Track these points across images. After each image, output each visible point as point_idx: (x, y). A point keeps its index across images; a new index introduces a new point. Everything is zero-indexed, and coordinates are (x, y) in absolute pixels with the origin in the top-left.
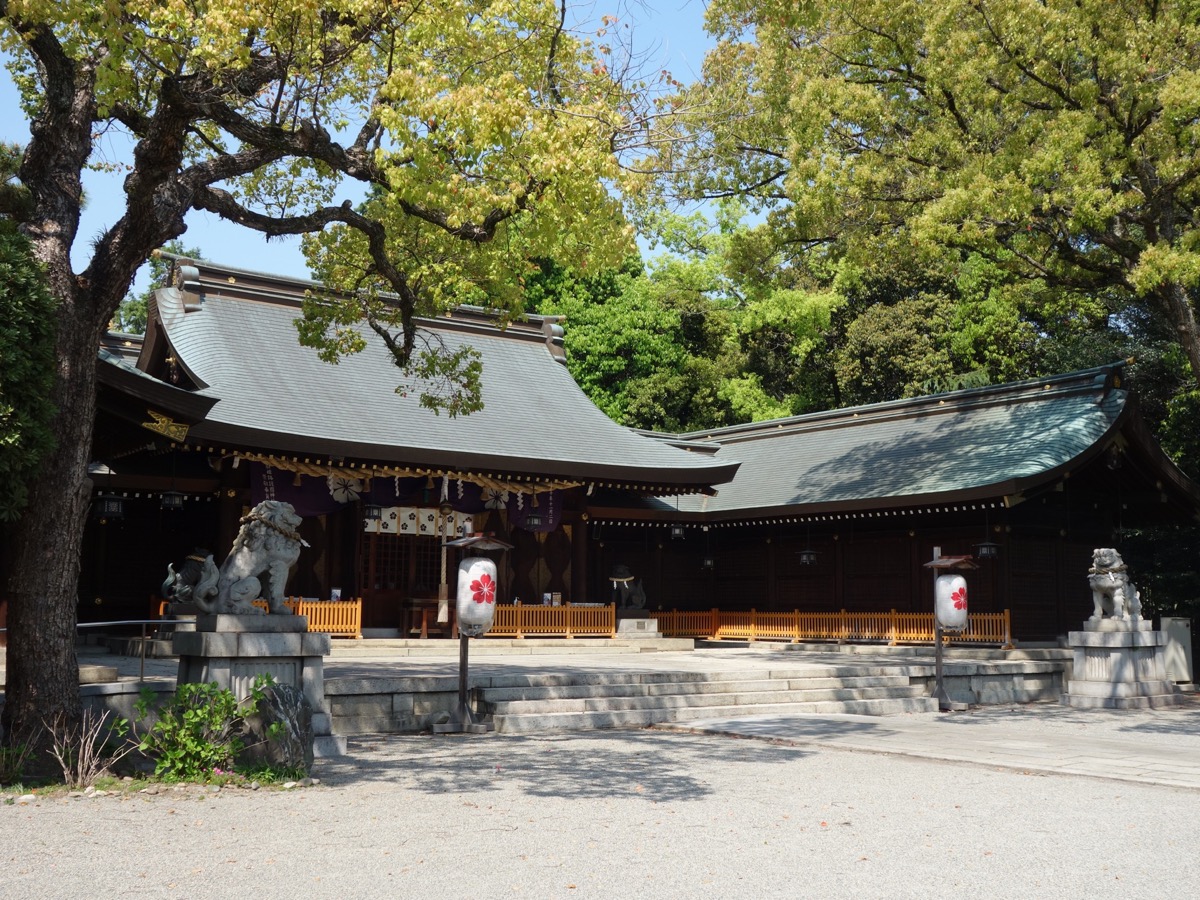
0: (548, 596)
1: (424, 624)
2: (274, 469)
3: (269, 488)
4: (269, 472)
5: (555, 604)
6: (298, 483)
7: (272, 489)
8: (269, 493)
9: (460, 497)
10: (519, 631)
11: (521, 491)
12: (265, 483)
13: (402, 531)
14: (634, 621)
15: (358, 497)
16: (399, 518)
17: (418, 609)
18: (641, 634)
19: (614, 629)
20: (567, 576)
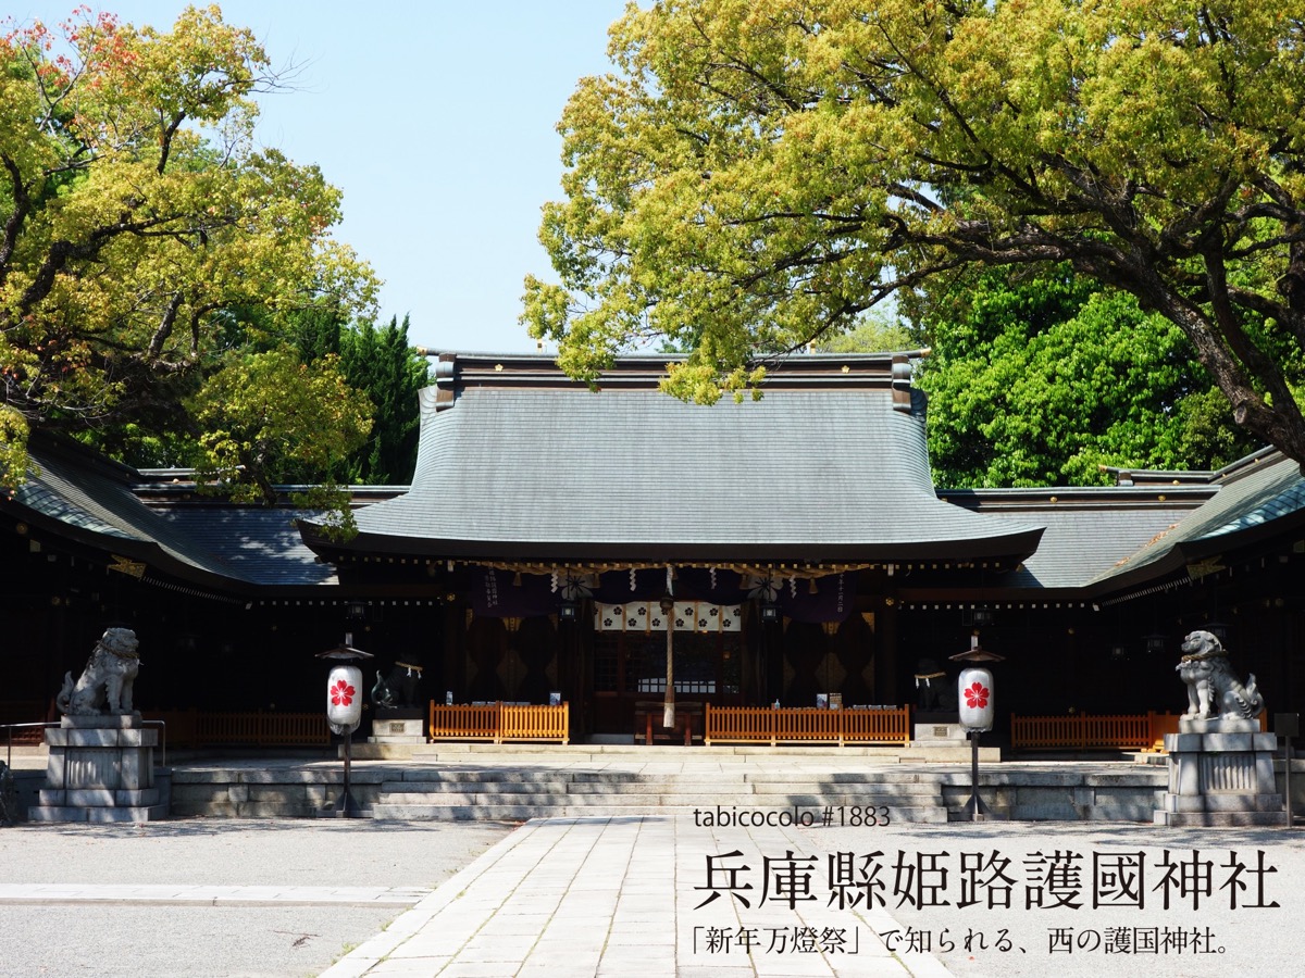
0: (823, 697)
1: (649, 729)
2: (495, 569)
3: (491, 589)
4: (492, 573)
5: (834, 706)
6: (517, 583)
7: (495, 591)
8: (491, 595)
9: (713, 587)
10: (773, 738)
11: (794, 577)
12: (488, 585)
13: (653, 628)
14: (930, 727)
15: (590, 594)
16: (649, 614)
17: (642, 713)
18: (939, 741)
19: (907, 737)
20: (869, 673)
